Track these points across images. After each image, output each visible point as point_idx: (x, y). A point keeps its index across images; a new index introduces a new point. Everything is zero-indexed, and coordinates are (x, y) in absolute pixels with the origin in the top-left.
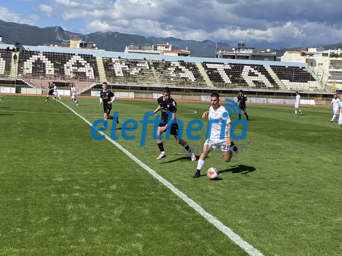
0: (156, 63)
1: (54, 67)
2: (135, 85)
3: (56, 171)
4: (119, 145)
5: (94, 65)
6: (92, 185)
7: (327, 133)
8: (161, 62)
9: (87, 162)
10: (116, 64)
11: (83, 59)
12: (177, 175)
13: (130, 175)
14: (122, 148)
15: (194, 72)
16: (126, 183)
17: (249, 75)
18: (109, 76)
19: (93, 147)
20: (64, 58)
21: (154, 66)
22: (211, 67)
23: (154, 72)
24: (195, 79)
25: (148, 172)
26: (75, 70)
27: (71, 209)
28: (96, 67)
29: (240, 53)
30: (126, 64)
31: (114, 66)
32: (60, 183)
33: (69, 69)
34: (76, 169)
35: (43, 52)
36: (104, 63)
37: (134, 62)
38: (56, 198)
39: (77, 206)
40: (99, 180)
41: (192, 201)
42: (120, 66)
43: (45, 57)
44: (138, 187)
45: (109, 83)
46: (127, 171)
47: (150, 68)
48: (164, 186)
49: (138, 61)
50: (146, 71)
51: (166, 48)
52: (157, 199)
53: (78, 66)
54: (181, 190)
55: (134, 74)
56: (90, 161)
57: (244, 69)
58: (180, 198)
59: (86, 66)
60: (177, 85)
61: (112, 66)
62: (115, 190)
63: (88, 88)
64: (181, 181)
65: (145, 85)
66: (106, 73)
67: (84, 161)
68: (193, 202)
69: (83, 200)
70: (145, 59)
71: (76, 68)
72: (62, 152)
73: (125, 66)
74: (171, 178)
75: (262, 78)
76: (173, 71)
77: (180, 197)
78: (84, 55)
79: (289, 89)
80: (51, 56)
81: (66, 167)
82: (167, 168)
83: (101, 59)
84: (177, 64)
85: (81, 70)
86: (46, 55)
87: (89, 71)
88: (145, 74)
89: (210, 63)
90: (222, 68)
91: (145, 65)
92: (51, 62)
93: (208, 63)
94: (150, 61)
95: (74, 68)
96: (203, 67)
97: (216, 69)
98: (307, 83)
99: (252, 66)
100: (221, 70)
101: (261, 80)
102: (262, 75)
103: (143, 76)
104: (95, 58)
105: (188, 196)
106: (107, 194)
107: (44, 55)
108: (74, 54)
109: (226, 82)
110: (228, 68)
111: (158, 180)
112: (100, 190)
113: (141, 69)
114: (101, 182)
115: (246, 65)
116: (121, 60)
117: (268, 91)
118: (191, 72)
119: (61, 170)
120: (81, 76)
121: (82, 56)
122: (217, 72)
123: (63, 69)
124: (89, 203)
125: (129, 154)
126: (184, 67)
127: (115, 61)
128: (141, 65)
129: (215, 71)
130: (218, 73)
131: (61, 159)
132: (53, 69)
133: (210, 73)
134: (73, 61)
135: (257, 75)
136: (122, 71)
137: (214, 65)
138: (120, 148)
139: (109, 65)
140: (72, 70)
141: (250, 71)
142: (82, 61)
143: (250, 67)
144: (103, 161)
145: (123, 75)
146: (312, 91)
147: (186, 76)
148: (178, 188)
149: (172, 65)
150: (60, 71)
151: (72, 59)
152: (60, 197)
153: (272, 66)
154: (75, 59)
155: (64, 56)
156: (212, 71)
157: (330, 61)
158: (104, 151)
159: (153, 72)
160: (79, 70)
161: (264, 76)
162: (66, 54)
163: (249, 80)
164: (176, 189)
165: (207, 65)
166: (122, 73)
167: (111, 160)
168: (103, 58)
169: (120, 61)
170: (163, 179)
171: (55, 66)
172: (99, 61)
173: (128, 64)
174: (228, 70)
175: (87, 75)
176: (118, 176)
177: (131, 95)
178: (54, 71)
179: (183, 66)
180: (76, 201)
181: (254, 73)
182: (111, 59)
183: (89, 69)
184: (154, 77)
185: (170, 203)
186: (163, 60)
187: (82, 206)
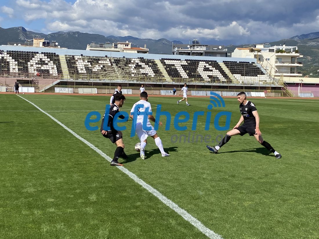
0: (117, 60)
1: (18, 66)
2: (97, 81)
3: (26, 179)
4: (91, 144)
5: (57, 62)
6: (68, 196)
7: (291, 125)
8: (122, 59)
9: (59, 166)
10: (79, 61)
11: (46, 57)
12: (160, 178)
13: (109, 181)
14: (95, 148)
15: (154, 68)
16: (106, 192)
17: (204, 70)
18: (72, 73)
19: (63, 148)
20: (29, 56)
21: (115, 63)
22: (169, 63)
23: (116, 69)
24: (154, 74)
25: (128, 175)
26: (39, 67)
27: (47, 232)
28: (59, 64)
29: (195, 50)
30: (88, 62)
31: (77, 63)
32: (31, 195)
33: (33, 66)
34: (47, 176)
35: (7, 51)
36: (66, 60)
37: (96, 60)
38: (27, 215)
39: (54, 226)
40: (75, 189)
41: (185, 212)
42: (83, 63)
43: (8, 55)
44: (121, 197)
45: (72, 79)
46: (104, 176)
47: (112, 65)
48: (150, 193)
49: (100, 58)
50: (108, 68)
51: (126, 46)
52: (146, 212)
53: (41, 64)
54: (169, 198)
55: (96, 70)
56: (62, 165)
57: (200, 64)
58: (171, 209)
59: (49, 64)
60: (137, 81)
61: (75, 63)
62: (95, 201)
63: (51, 85)
64: (166, 185)
65: (107, 81)
66: (69, 70)
67: (56, 165)
68: (187, 213)
69: (60, 217)
70: (106, 56)
71: (40, 66)
72: (30, 155)
73: (87, 64)
74: (155, 182)
75: (216, 73)
76: (134, 68)
77: (171, 207)
78: (47, 53)
79: (241, 82)
80: (15, 55)
81: (36, 173)
82: (147, 170)
83: (64, 56)
84: (137, 61)
85: (44, 67)
86: (10, 54)
87: (53, 68)
88: (107, 70)
89: (168, 59)
90: (179, 64)
91: (107, 62)
92: (15, 61)
93: (166, 59)
94: (112, 58)
95: (37, 66)
96: (162, 63)
97: (174, 65)
98: (257, 77)
99: (207, 62)
100: (178, 65)
101: (215, 75)
102: (216, 70)
103: (105, 73)
104: (58, 56)
105: (180, 206)
106: (87, 207)
107: (7, 54)
108: (38, 53)
109: (183, 77)
110: (185, 64)
111: (141, 186)
112: (78, 203)
113: (103, 66)
114: (78, 191)
115: (201, 61)
116: (83, 57)
117: (222, 85)
118: (151, 68)
119: (31, 177)
120: (45, 74)
121: (45, 54)
122: (175, 67)
123: (27, 67)
124: (68, 221)
125: (103, 154)
126: (144, 64)
127: (78, 58)
128: (102, 62)
129: (173, 67)
130: (176, 69)
131: (30, 164)
132: (17, 67)
133: (168, 69)
134: (36, 59)
135: (212, 71)
136: (85, 68)
137: (172, 61)
138: (92, 148)
139: (72, 63)
140: (35, 68)
141: (205, 66)
142: (46, 59)
143: (205, 62)
144: (76, 164)
145: (85, 72)
146: (261, 84)
147: (146, 72)
148: (165, 196)
149: (132, 61)
150: (24, 69)
151: (36, 57)
152: (33, 214)
153: (225, 61)
154: (39, 57)
155: (27, 54)
156: (170, 67)
157: (276, 56)
158: (76, 151)
159: (114, 68)
160: (42, 68)
161: (218, 70)
162: (30, 52)
163: (205, 75)
164: (164, 197)
165: (165, 61)
166: (85, 70)
167: (85, 162)
168: (66, 55)
169: (83, 59)
170: (146, 184)
171: (19, 64)
172: (62, 58)
173: (90, 62)
174: (185, 65)
175: (51, 73)
176: (95, 183)
177: (94, 91)
178: (18, 69)
179: (143, 62)
180: (51, 220)
181: (208, 68)
182: (73, 56)
183: (52, 67)
184: (116, 73)
185: (162, 216)
186: (124, 57)
187: (60, 226)
